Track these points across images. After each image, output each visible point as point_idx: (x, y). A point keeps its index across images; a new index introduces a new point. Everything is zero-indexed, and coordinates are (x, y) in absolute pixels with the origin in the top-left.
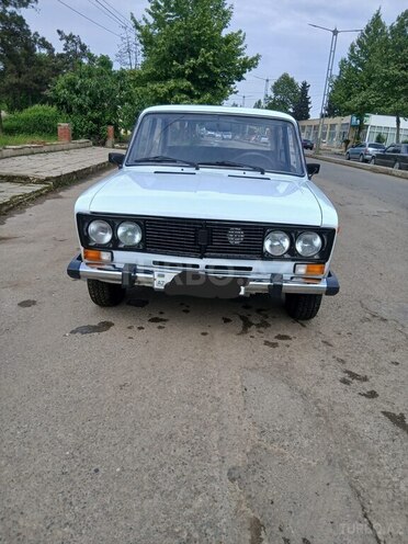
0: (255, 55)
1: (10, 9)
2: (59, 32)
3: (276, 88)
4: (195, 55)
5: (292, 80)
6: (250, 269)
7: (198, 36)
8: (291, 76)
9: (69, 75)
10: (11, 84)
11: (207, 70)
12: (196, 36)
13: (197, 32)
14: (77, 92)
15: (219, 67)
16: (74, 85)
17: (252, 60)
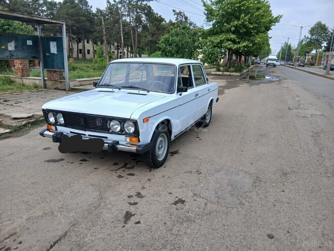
0: (278, 15)
1: (144, 3)
2: (174, 11)
3: (312, 31)
4: (238, 18)
5: (324, 26)
6: (107, 138)
7: (239, 7)
8: (323, 23)
9: (166, 36)
10: (148, 41)
11: (245, 26)
12: (238, 7)
13: (238, 5)
14: (170, 45)
15: (252, 24)
16: (168, 41)
17: (276, 18)
